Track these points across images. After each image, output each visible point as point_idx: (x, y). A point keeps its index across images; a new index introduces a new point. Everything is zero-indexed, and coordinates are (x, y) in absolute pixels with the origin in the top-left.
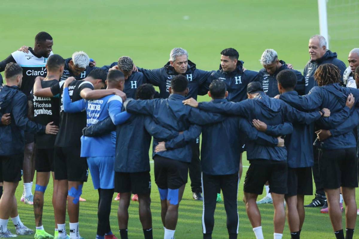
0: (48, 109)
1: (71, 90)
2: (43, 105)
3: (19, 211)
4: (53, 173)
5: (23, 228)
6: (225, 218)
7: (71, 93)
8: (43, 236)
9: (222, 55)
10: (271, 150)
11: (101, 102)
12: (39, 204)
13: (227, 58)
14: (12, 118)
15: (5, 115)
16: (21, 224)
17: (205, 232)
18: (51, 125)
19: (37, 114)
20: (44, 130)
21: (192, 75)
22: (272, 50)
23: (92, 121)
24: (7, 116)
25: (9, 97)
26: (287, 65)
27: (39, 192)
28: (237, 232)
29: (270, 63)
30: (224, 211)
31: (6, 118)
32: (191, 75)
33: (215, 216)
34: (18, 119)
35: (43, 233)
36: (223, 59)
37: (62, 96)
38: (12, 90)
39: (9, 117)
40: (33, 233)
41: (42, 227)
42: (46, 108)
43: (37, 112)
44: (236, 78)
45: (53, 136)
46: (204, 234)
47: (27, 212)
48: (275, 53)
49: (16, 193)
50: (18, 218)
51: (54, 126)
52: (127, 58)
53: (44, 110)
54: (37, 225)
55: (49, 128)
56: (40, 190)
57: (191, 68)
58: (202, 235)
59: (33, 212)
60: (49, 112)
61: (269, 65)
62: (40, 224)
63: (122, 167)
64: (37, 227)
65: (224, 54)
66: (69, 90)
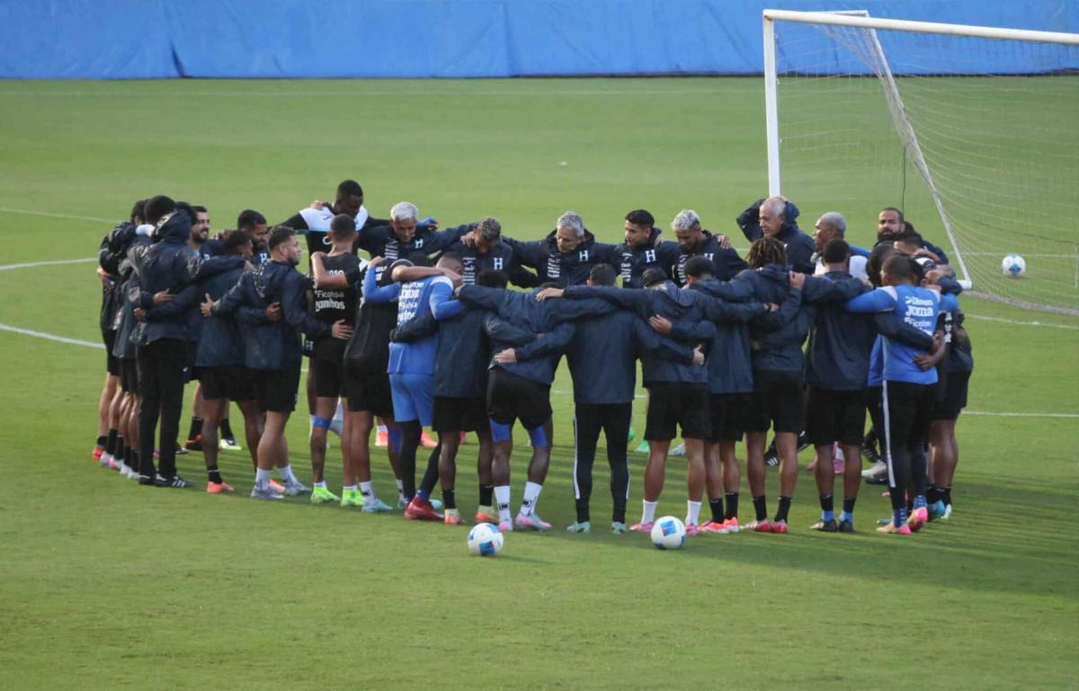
0: (339, 300)
1: (379, 273)
2: (330, 294)
3: (290, 459)
4: (345, 399)
5: (296, 486)
6: (608, 474)
7: (379, 277)
8: (325, 497)
9: (627, 222)
10: (681, 368)
11: (420, 285)
12: (318, 447)
13: (635, 226)
14: (281, 312)
15: (271, 305)
16: (294, 479)
17: (578, 497)
18: (342, 324)
19: (320, 307)
20: (329, 331)
21: (589, 253)
22: (692, 211)
23: (404, 317)
24: (275, 307)
25: (277, 278)
26: (715, 237)
27: (319, 429)
28: (627, 497)
29: (686, 228)
30: (607, 464)
31: (273, 310)
32: (586, 252)
33: (594, 473)
34: (290, 314)
35: (324, 493)
36: (629, 227)
37: (363, 282)
38: (282, 267)
39: (277, 309)
40: (309, 493)
41: (324, 483)
42: (334, 299)
43: (321, 305)
44: (647, 252)
45: (343, 343)
46: (577, 501)
47: (303, 461)
48: (695, 215)
49: (286, 429)
50: (289, 470)
51: (345, 327)
52: (493, 221)
53: (332, 302)
54: (316, 479)
55: (337, 329)
56: (321, 426)
57: (586, 242)
58: (574, 503)
59: (310, 462)
60: (340, 305)
61: (684, 232)
62: (320, 479)
63: (443, 389)
64: (315, 484)
65: (630, 221)
66: (376, 273)
